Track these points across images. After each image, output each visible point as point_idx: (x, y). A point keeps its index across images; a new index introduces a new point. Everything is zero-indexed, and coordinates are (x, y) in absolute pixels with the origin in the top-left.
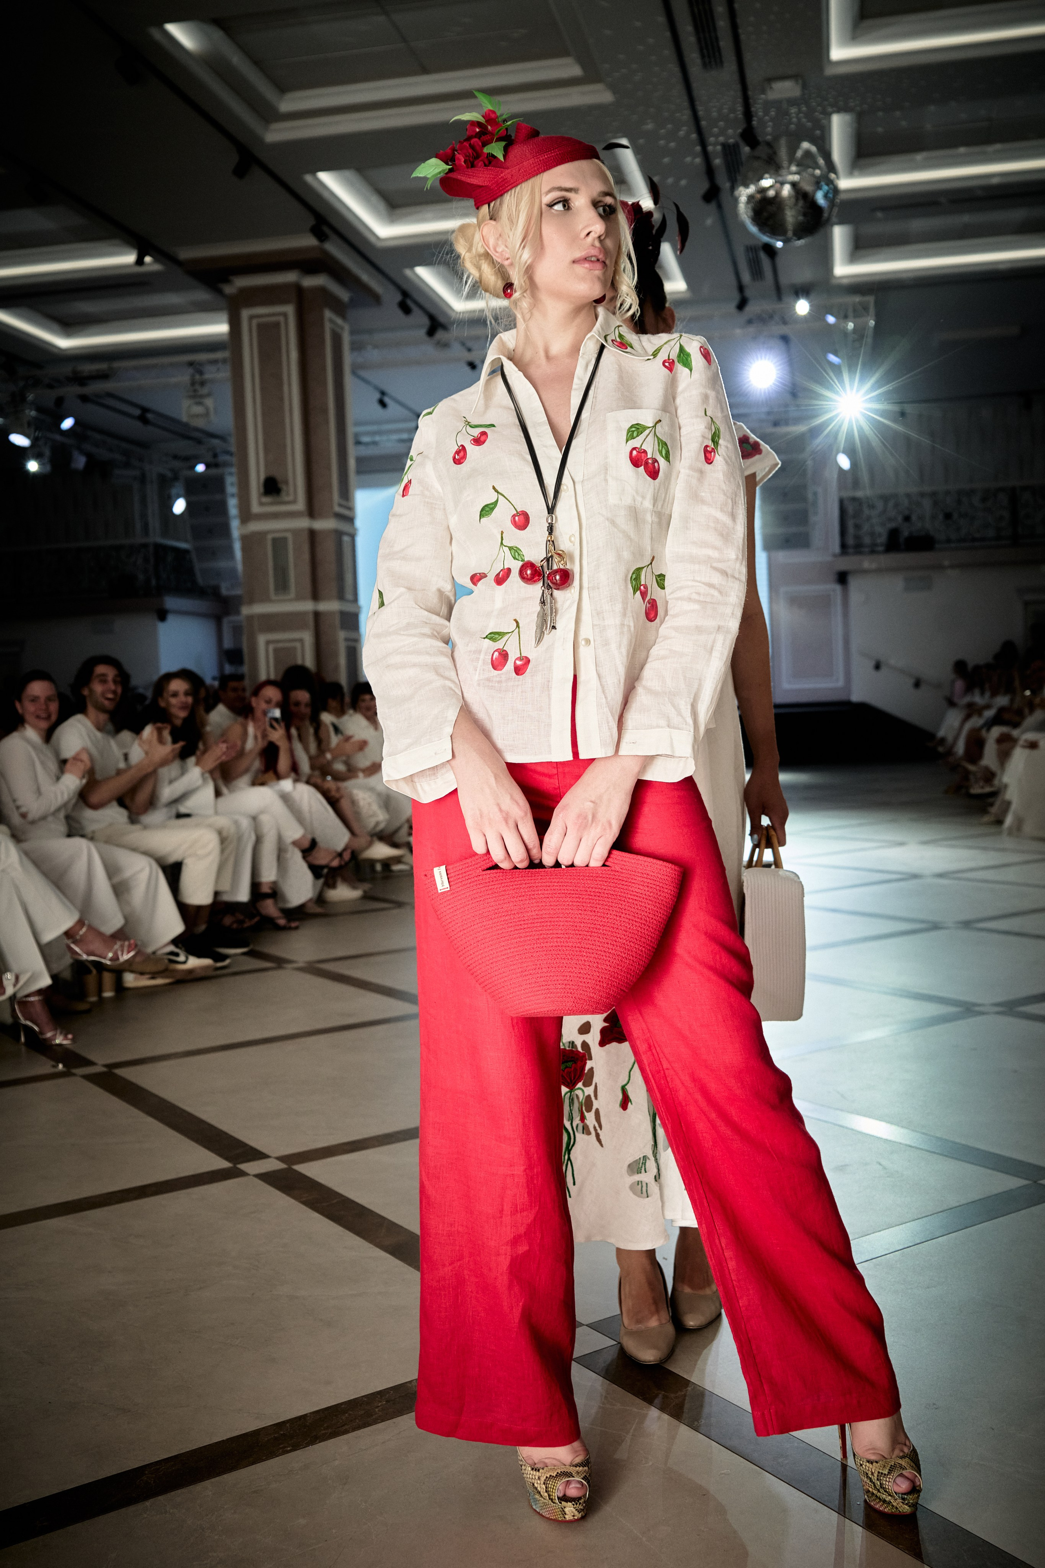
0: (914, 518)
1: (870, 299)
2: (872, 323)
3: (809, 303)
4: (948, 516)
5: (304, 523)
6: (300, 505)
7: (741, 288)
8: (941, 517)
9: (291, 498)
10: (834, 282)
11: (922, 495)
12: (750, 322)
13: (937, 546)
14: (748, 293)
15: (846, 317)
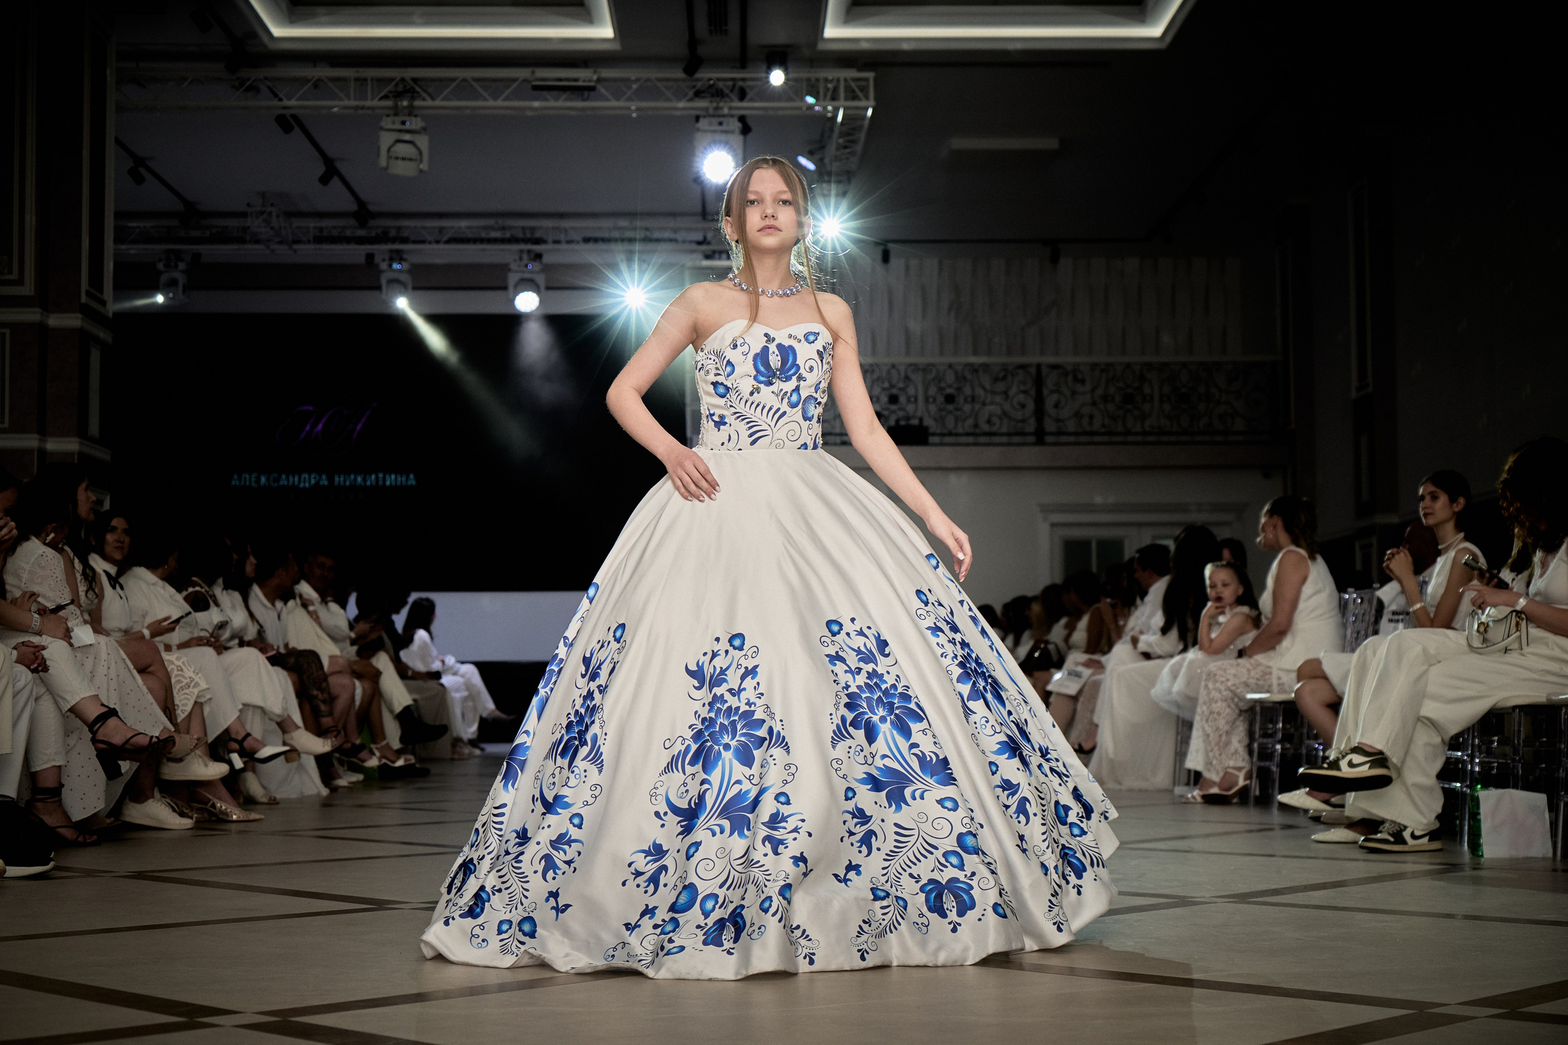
0: (903, 399)
1: (870, 75)
2: (870, 112)
3: (786, 75)
4: (950, 399)
5: (32, 315)
6: (27, 289)
7: (693, 42)
8: (941, 399)
9: (14, 276)
10: (821, 46)
11: (915, 367)
12: (698, 94)
13: (932, 439)
14: (702, 50)
15: (834, 98)
